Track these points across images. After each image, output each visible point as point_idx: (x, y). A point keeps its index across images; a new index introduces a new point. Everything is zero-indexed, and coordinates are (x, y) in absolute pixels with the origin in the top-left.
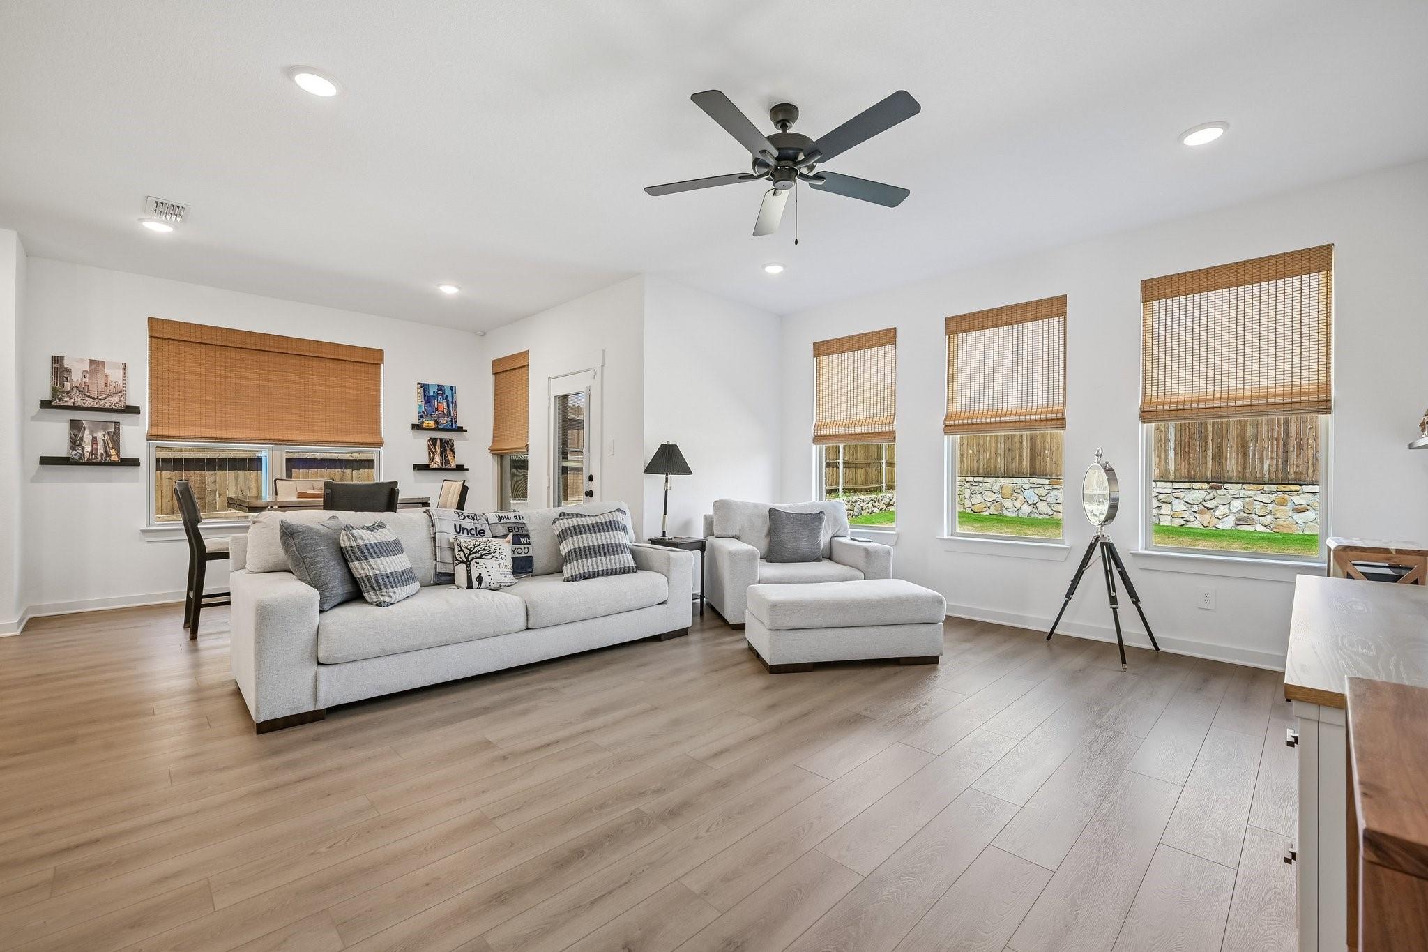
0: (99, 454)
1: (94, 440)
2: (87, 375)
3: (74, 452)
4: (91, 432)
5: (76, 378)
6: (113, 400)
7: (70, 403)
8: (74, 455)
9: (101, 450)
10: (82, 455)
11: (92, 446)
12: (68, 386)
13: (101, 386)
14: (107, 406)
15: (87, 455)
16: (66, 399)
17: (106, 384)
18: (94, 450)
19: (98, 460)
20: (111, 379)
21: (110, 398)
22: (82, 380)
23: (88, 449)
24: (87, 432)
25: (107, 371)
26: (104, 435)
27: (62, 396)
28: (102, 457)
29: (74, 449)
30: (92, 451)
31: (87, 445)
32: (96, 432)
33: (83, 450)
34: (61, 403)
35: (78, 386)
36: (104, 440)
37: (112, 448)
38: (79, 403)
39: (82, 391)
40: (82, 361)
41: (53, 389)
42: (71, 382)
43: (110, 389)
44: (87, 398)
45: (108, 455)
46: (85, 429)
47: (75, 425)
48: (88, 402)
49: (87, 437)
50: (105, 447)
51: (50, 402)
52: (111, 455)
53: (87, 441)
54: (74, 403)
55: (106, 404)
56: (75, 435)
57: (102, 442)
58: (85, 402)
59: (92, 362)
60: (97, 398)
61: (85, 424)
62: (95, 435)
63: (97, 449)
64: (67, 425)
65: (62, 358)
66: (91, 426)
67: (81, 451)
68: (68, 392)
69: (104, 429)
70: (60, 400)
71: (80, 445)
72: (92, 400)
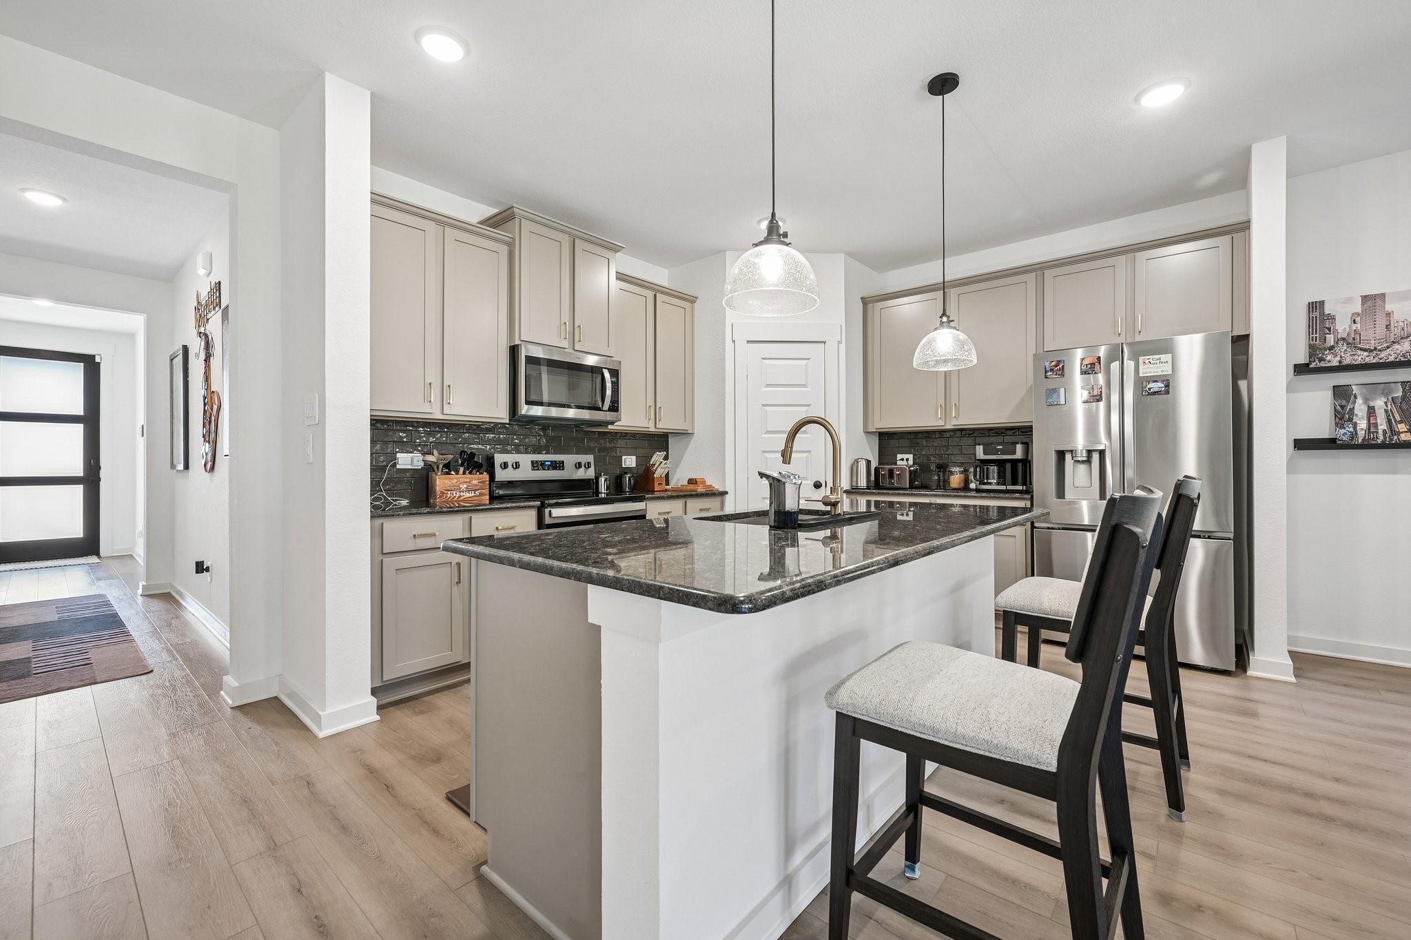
0: (1380, 432)
1: (1371, 411)
2: (1358, 319)
3: (1343, 431)
4: (1366, 400)
5: (1342, 326)
6: (1401, 349)
7: (1335, 363)
8: (1342, 434)
9: (1382, 426)
10: (1354, 435)
11: (1369, 420)
12: (1330, 340)
13: (1380, 331)
14: (1391, 359)
15: (1361, 434)
16: (1329, 357)
17: (1388, 327)
18: (1372, 426)
19: (1379, 441)
20: (1397, 316)
21: (1396, 346)
22: (1350, 327)
23: (1362, 424)
24: (1360, 401)
25: (1388, 307)
26: (1386, 403)
27: (1324, 354)
28: (1385, 437)
29: (1342, 427)
30: (1369, 429)
31: (1360, 419)
32: (1374, 399)
33: (1355, 428)
34: (1323, 364)
35: (1345, 336)
36: (1386, 411)
37: (1401, 422)
38: (1348, 360)
39: (1351, 342)
40: (1350, 300)
41: (1311, 347)
42: (1336, 332)
43: (1396, 332)
44: (1359, 352)
45: (1394, 432)
46: (1356, 398)
47: (1341, 393)
48: (1362, 357)
49: (1360, 408)
50: (1389, 421)
51: (1307, 365)
52: (1399, 433)
53: (1360, 414)
54: (1340, 362)
55: (1390, 355)
56: (1343, 407)
57: (1383, 413)
58: (1356, 357)
59: (1365, 298)
60: (1375, 349)
61: (1355, 389)
62: (1372, 404)
63: (1376, 425)
64: (1329, 394)
65: (1322, 303)
66: (1365, 391)
67: (1351, 429)
68: (1331, 348)
69: (1386, 395)
70: (1321, 360)
71: (1350, 420)
72: (1366, 353)
